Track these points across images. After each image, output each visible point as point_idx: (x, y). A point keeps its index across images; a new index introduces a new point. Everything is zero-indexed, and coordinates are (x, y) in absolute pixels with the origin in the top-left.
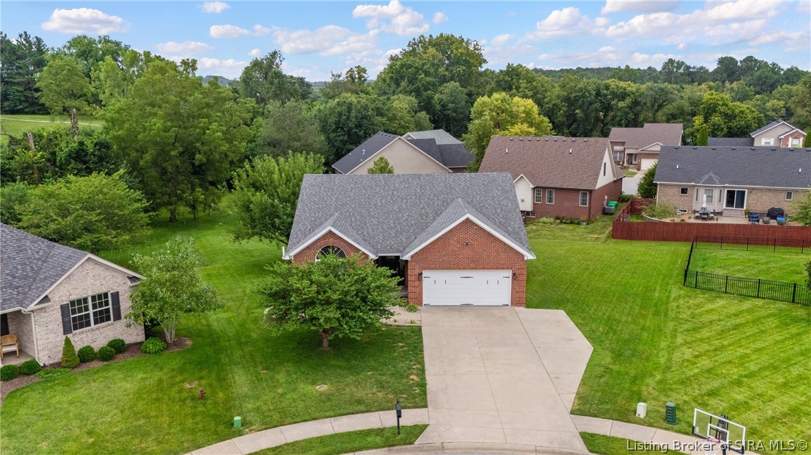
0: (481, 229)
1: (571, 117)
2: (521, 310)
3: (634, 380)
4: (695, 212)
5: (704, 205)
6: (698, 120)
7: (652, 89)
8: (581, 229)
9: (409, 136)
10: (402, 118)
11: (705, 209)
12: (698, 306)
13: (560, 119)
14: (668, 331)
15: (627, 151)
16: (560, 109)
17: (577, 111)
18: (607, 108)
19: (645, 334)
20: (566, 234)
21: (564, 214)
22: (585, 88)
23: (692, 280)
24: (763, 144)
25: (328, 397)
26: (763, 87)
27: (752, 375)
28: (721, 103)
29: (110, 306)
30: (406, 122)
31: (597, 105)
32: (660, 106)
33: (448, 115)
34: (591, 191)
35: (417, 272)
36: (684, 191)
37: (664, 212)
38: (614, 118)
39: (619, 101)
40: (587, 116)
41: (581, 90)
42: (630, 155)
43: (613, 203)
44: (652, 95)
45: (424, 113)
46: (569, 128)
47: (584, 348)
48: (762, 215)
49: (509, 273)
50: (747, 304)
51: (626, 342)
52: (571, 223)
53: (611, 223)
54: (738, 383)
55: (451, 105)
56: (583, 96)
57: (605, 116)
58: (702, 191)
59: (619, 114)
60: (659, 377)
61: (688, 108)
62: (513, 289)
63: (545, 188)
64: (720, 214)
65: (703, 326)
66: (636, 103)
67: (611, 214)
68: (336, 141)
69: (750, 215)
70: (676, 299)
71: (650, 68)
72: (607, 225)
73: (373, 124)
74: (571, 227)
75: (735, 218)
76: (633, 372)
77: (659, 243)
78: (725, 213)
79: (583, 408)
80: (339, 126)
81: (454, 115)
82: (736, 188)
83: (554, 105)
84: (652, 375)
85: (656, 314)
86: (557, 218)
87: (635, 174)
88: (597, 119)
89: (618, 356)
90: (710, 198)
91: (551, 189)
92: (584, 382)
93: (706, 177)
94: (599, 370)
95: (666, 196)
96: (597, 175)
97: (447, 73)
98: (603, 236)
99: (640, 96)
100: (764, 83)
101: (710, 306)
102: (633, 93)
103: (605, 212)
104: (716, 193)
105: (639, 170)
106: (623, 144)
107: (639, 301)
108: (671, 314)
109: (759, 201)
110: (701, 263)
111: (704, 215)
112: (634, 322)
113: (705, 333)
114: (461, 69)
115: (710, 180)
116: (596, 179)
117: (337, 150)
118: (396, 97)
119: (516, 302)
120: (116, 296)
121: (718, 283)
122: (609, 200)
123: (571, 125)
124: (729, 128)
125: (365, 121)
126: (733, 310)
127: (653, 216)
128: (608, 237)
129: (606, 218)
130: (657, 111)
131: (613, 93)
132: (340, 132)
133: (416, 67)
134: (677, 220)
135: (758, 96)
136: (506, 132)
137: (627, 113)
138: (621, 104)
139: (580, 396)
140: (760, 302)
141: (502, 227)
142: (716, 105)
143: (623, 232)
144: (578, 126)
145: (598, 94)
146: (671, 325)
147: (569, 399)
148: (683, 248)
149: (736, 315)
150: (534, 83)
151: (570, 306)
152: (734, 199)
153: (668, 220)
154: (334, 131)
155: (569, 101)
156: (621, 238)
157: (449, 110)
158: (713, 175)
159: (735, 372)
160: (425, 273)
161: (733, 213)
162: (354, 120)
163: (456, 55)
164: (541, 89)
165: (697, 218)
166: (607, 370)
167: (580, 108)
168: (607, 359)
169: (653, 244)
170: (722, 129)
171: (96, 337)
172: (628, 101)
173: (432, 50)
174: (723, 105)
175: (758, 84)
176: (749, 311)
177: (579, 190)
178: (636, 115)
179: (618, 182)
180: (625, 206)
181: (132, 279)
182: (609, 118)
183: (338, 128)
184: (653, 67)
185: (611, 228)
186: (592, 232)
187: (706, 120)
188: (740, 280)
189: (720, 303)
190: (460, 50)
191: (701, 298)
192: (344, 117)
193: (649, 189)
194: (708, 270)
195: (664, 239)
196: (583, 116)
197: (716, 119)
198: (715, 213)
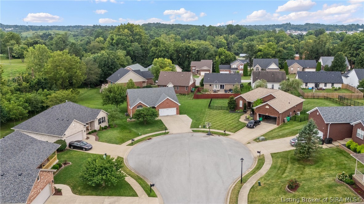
0: (170, 100)
1: (178, 57)
2: (179, 115)
3: (199, 124)
4: (213, 90)
5: (215, 89)
6: (217, 58)
7: (203, 48)
8: (186, 96)
9: (128, 67)
10: (122, 59)
11: (215, 90)
12: (211, 112)
13: (175, 57)
14: (205, 117)
15: (196, 69)
16: (175, 54)
17: (180, 55)
18: (189, 53)
19: (201, 117)
20: (183, 98)
21: (182, 93)
22: (182, 47)
23: (210, 107)
24: (233, 67)
25: (151, 130)
26: (242, 36)
27: (217, 121)
28: (223, 52)
29: (104, 120)
30: (123, 60)
31: (186, 53)
32: (206, 53)
33: (135, 55)
34: (188, 87)
35: (158, 109)
36: (210, 85)
37: (206, 91)
38: (192, 57)
39: (193, 51)
40: (183, 56)
41: (181, 48)
42: (197, 70)
43: (194, 89)
44: (203, 50)
45: (129, 56)
46: (178, 60)
47: (191, 120)
48: (228, 91)
49: (176, 108)
50: (219, 111)
51: (198, 119)
52: (184, 95)
53: (193, 94)
54: (214, 122)
55: (136, 52)
56: (182, 50)
57: (189, 56)
58: (214, 85)
59: (193, 56)
60: (203, 123)
61: (214, 54)
62: (177, 111)
63: (176, 86)
64: (219, 91)
65: (211, 115)
66: (198, 52)
67: (193, 92)
68: (105, 70)
69: (226, 91)
70: (207, 111)
71: (203, 25)
72: (192, 95)
73: (117, 64)
74: (184, 96)
75: (222, 92)
76: (199, 123)
77: (204, 99)
78: (220, 90)
79: (192, 127)
80: (105, 65)
81: (138, 55)
82: (222, 84)
83: (172, 53)
84: (202, 123)
85: (203, 114)
86: (180, 94)
87: (199, 77)
88: (186, 57)
89: (196, 121)
90: (216, 87)
91: (178, 86)
92: (191, 125)
93: (215, 82)
94: (193, 123)
95: (206, 86)
96: (189, 82)
97: (133, 39)
98: (192, 98)
99: (199, 50)
100: (242, 35)
101: (213, 112)
102: (197, 49)
103: (192, 92)
104: (218, 86)
105: (200, 75)
106: (195, 67)
107: (200, 112)
108: (206, 114)
109: (228, 87)
110: (213, 104)
111: (215, 91)
112: (199, 116)
113: (211, 116)
114: (137, 37)
115: (216, 83)
116: (189, 83)
117: (105, 73)
118: (118, 51)
119: (177, 114)
120: (105, 117)
121: (215, 108)
122: (193, 88)
123: (178, 59)
124: (226, 60)
125: (114, 63)
126: (217, 112)
127: (203, 92)
128: (193, 98)
129: (192, 93)
130: (205, 54)
131: (191, 49)
132: (106, 67)
133: (124, 39)
134: (209, 93)
135: (240, 40)
136: (164, 70)
137: (195, 56)
138: (194, 53)
139: (191, 126)
140: (221, 110)
141: (173, 99)
142: (222, 53)
143: (197, 97)
144: (181, 60)
145: (186, 49)
146: (205, 116)
147: (190, 127)
148: (209, 100)
149: (217, 113)
150: (165, 45)
151: (187, 114)
152: (222, 87)
153: (206, 93)
154: (104, 66)
155: (177, 51)
156: (196, 98)
157: (135, 53)
158: (217, 81)
159: (214, 121)
160: (159, 110)
161: (222, 90)
162: (110, 63)
163: (135, 32)
164: (167, 47)
165: (213, 92)
166: (195, 123)
167: (181, 53)
168: (195, 121)
169: (203, 99)
170: (224, 61)
171: (103, 125)
172: (196, 51)
173: (126, 30)
174: (224, 53)
175: (240, 35)
176: (219, 112)
177: (185, 86)
178: (199, 56)
179: (194, 83)
180: (197, 89)
181: (107, 114)
182: (190, 56)
183: (105, 66)
184: (204, 25)
185: (193, 96)
186: (189, 97)
187: (219, 57)
188: (223, 107)
189: (215, 111)
190: (137, 30)
191: (211, 110)
192: (107, 62)
193: (202, 84)
194: (214, 105)
195: (206, 98)
196: (182, 56)
197: (223, 57)
198: (217, 91)
